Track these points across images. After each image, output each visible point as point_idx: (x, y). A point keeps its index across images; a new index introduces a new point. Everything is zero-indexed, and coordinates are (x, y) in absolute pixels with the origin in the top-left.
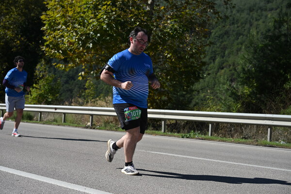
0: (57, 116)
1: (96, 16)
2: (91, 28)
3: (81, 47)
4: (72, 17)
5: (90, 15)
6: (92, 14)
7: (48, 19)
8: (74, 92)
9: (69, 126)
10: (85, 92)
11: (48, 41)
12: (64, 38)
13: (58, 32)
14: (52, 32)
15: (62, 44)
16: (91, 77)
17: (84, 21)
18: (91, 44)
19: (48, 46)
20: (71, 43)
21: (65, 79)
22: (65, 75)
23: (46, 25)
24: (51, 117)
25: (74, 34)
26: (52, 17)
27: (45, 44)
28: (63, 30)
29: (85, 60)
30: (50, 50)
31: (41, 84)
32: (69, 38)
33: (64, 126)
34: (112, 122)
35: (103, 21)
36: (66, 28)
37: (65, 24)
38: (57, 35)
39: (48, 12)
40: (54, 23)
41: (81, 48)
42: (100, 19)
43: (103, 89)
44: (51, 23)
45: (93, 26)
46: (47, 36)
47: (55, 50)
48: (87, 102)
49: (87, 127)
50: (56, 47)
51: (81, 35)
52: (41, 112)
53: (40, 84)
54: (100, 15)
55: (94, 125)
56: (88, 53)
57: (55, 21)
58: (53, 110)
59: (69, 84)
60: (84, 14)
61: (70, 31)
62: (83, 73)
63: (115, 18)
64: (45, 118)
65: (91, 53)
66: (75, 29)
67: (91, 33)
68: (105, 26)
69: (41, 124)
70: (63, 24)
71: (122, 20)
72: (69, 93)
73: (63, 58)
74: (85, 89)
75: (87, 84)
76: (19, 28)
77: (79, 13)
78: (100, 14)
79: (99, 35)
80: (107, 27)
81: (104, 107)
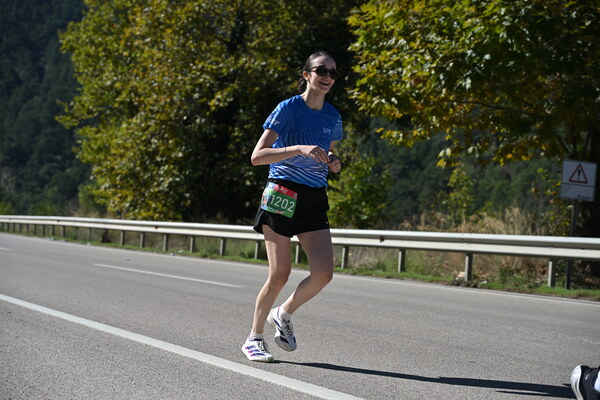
0: (384, 257)
1: (480, 10)
2: (468, 42)
3: (444, 86)
4: (422, 16)
5: (466, 9)
6: (471, 5)
7: (364, 24)
8: (420, 199)
9: (414, 279)
10: (448, 198)
11: (364, 76)
12: (403, 67)
13: (389, 53)
14: (374, 55)
15: (398, 82)
16: (463, 161)
17: (450, 23)
18: (469, 81)
19: (363, 88)
20: (418, 80)
21: (400, 167)
22: (400, 158)
23: (361, 40)
24: (370, 259)
25: (428, 57)
26: (374, 18)
27: (358, 84)
28: (401, 48)
29: (453, 120)
30: (369, 98)
31: (346, 181)
32: (414, 68)
33: (402, 278)
34: (518, 271)
35: (499, 23)
36: (408, 42)
37: (406, 33)
38: (385, 62)
39: (365, 8)
40: (379, 32)
41: (444, 90)
42: (492, 16)
43: (492, 189)
44: (371, 32)
45: (474, 35)
46: (361, 65)
47: (381, 98)
48: (458, 222)
49: (458, 284)
50: (384, 89)
51: (445, 59)
52: (347, 247)
53: (341, 180)
54: (490, 8)
55: (476, 277)
56: (460, 103)
57: (382, 27)
58: (377, 242)
59: (410, 178)
60: (452, 6)
61: (418, 49)
62: (448, 151)
63: (528, 12)
64: (355, 261)
65: (467, 103)
66: (429, 45)
67: (469, 52)
68: (503, 34)
69: (347, 273)
70: (400, 34)
71: (547, 17)
72: (409, 200)
73: (398, 114)
74: (449, 190)
75: (453, 179)
76: (295, 48)
77: (438, 5)
78: (492, 5)
79: (487, 57)
80: (509, 36)
81: (500, 233)
